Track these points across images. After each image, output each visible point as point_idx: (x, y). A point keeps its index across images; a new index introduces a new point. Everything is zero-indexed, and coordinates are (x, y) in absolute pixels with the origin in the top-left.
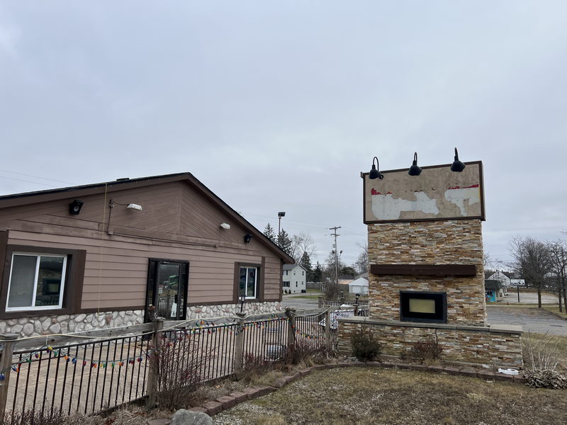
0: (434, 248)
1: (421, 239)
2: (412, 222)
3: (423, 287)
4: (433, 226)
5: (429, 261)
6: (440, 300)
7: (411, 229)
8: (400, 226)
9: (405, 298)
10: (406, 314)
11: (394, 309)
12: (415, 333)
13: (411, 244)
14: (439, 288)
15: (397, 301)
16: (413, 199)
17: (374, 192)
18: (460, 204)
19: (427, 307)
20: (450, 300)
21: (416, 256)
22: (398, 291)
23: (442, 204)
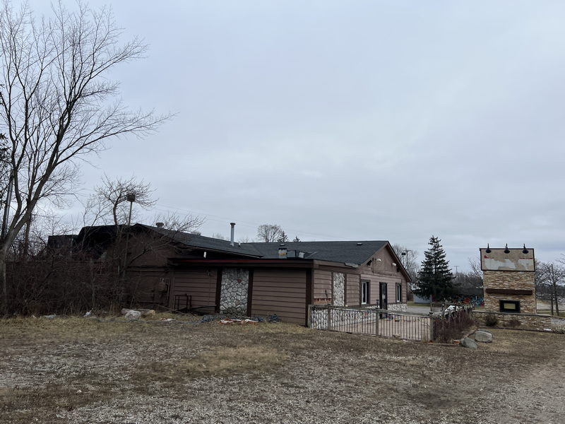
0: (514, 283)
1: (508, 279)
2: (504, 271)
3: (510, 298)
4: (513, 274)
5: (512, 288)
6: (517, 304)
7: (504, 274)
8: (498, 272)
9: (502, 303)
10: (502, 309)
11: (496, 307)
12: (508, 317)
13: (504, 280)
14: (517, 299)
15: (498, 304)
16: (504, 262)
17: (485, 257)
18: (525, 265)
19: (512, 307)
20: (521, 304)
21: (506, 286)
22: (498, 300)
23: (517, 265)
